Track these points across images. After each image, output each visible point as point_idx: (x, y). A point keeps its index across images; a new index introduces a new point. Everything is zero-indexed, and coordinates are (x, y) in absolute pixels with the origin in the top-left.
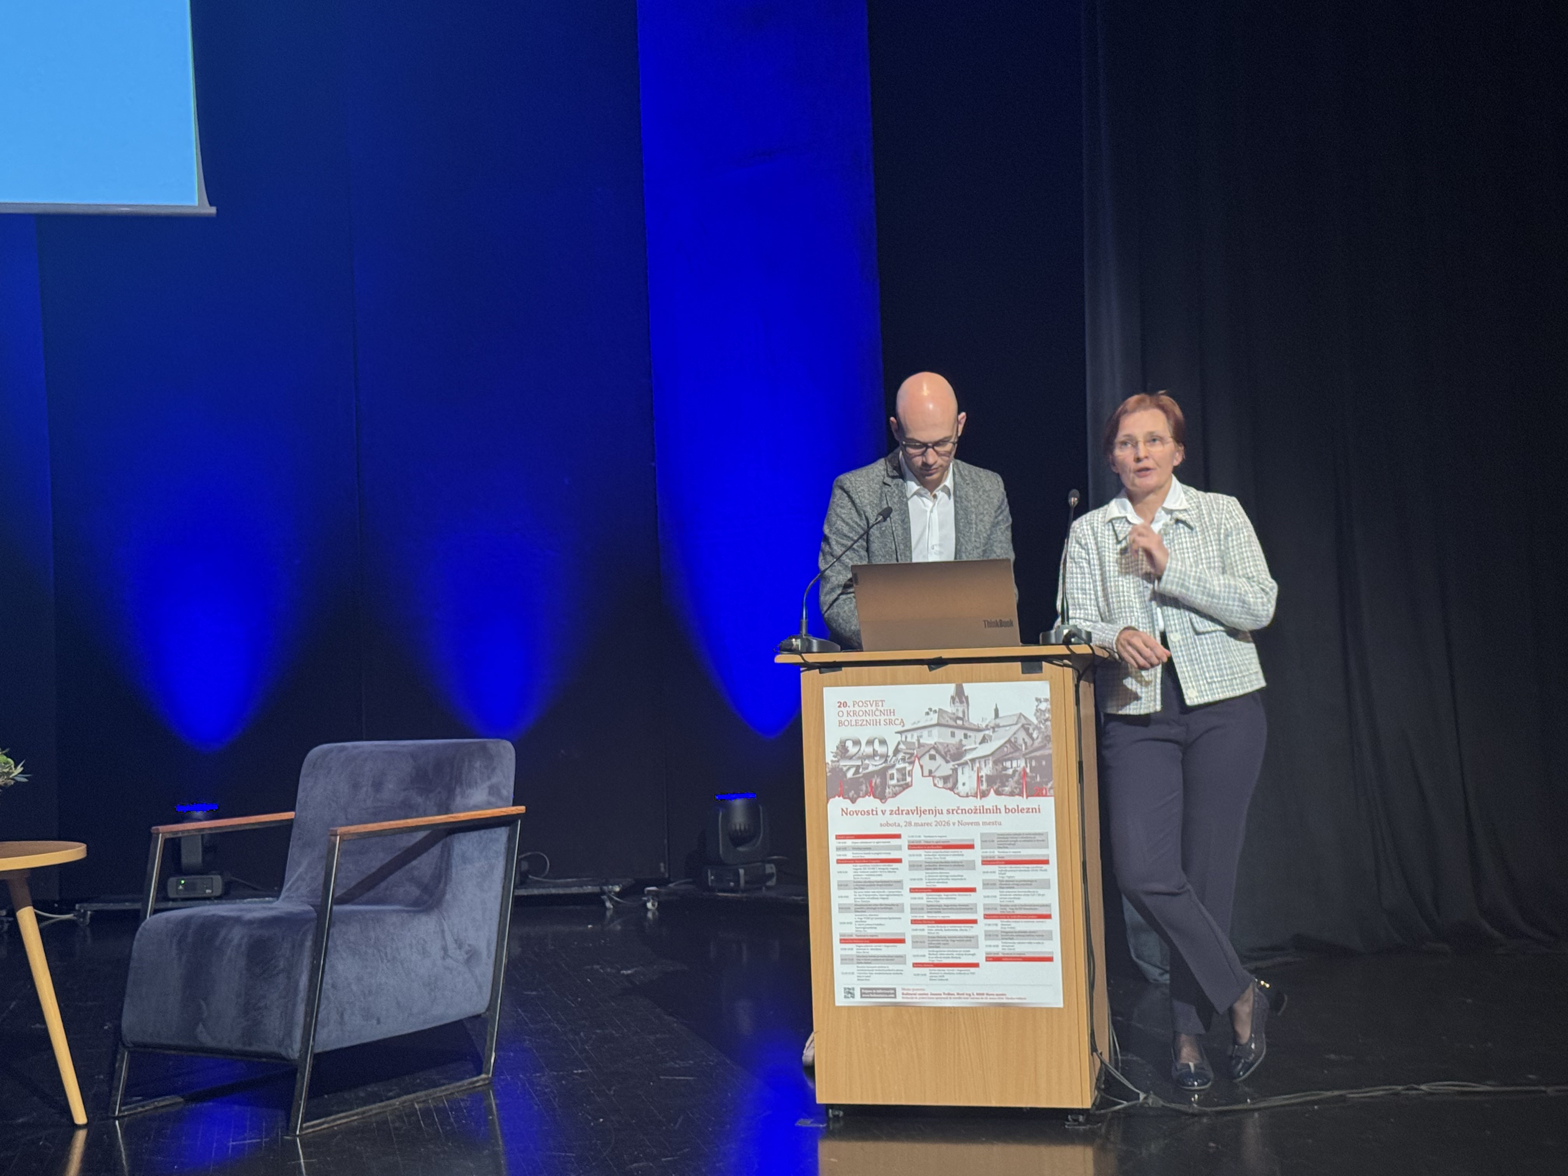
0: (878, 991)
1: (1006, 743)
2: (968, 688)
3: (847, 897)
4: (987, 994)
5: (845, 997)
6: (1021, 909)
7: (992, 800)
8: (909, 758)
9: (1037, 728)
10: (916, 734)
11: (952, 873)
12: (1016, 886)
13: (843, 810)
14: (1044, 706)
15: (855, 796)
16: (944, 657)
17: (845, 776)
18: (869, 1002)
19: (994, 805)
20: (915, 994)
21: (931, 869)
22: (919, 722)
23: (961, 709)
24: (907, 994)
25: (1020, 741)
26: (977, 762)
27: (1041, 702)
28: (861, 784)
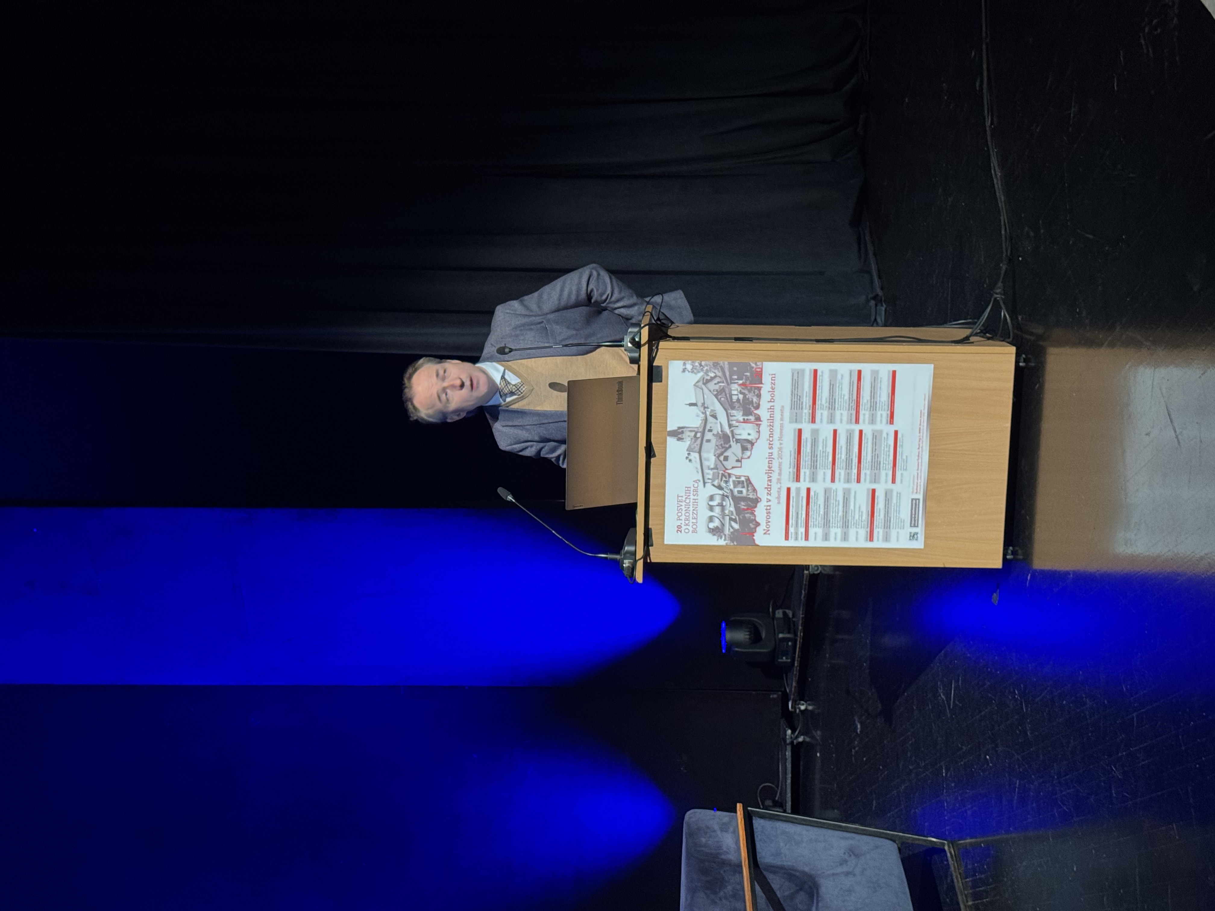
0: (913, 513)
1: (718, 399)
2: (671, 426)
3: (836, 534)
4: (920, 425)
5: (917, 540)
6: (852, 394)
7: (763, 412)
8: (726, 478)
9: (706, 373)
10: (706, 471)
11: (820, 448)
12: (834, 397)
13: (765, 534)
14: (689, 367)
15: (754, 523)
16: (645, 445)
17: (738, 529)
18: (922, 521)
19: (767, 410)
20: (917, 483)
21: (816, 465)
22: (697, 468)
23: (688, 433)
24: (917, 489)
25: (717, 387)
26: (731, 422)
27: (686, 368)
28: (744, 517)
